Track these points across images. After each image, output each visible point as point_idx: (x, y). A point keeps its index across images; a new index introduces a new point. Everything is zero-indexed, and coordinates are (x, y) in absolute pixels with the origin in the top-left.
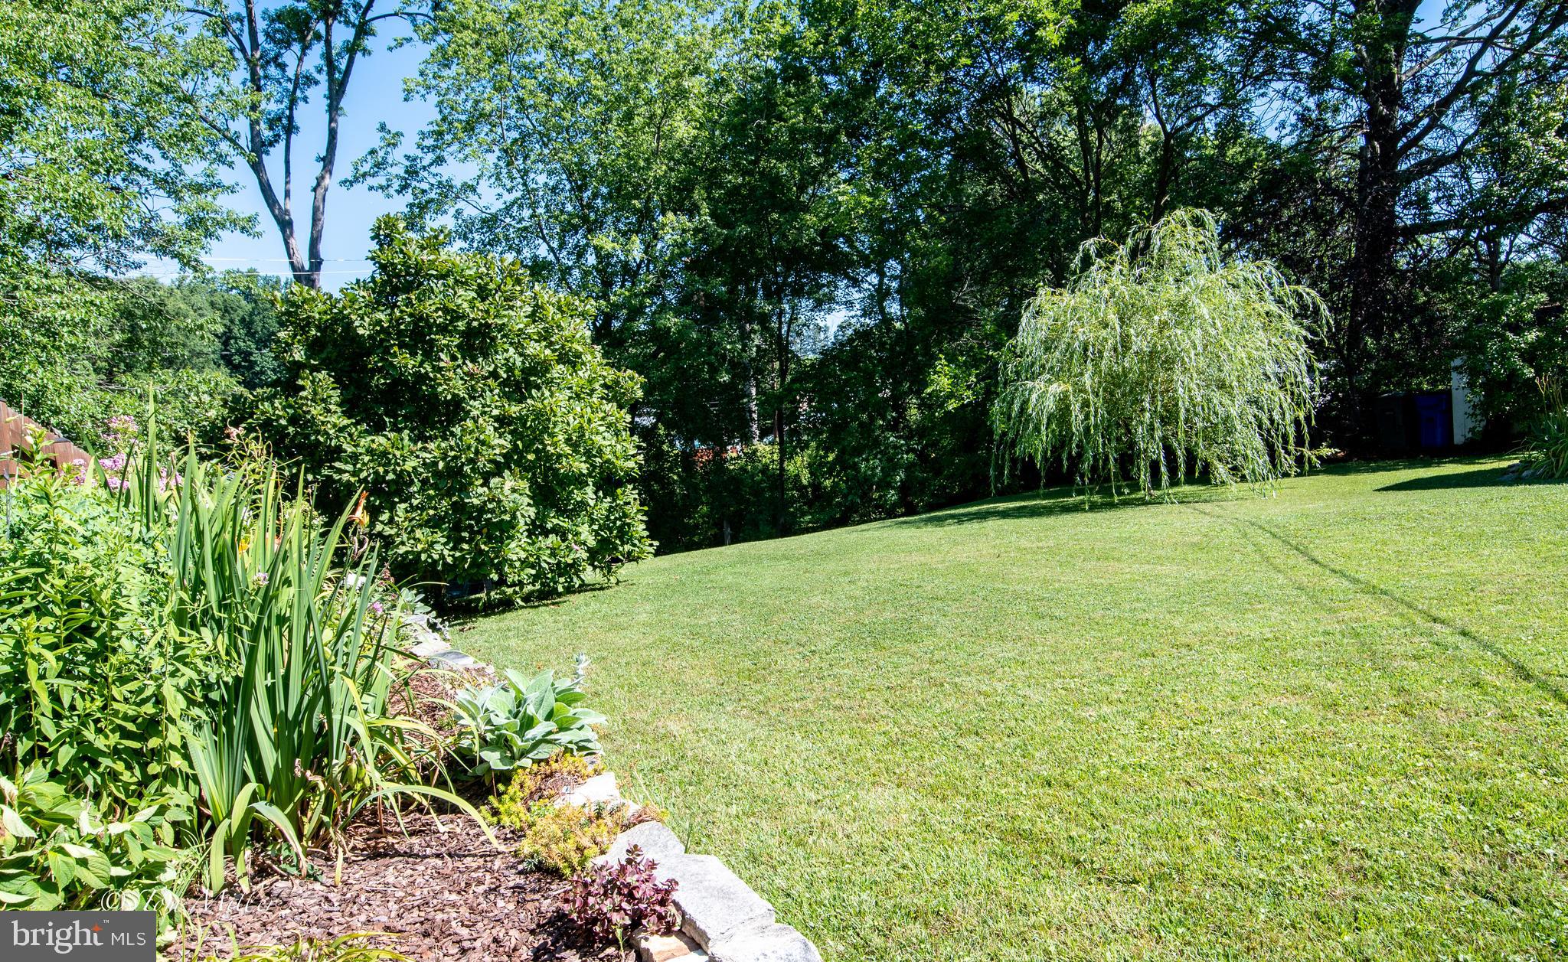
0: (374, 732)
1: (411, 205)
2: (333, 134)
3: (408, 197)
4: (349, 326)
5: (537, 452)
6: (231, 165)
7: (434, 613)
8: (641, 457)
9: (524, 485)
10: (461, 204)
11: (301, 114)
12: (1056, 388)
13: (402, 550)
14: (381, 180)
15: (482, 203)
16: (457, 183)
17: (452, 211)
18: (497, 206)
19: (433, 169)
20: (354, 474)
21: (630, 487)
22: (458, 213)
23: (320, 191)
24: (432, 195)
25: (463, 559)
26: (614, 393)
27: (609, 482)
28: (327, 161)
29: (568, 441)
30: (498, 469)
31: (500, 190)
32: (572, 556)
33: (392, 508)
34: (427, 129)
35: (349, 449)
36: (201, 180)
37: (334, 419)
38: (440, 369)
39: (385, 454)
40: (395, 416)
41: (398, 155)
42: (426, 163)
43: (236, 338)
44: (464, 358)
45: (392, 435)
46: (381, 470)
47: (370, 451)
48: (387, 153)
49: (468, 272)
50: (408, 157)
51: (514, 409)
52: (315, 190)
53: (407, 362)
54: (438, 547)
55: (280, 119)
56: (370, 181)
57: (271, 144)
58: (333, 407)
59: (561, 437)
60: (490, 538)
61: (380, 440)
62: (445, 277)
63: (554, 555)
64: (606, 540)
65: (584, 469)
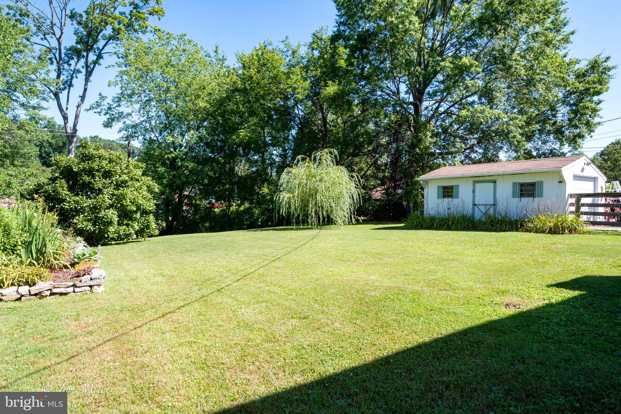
0: (53, 253)
1: (108, 119)
2: (85, 90)
3: (108, 116)
4: (72, 168)
5: (121, 204)
6: (48, 101)
8: (155, 206)
9: (116, 212)
10: (125, 120)
12: (287, 196)
13: (79, 227)
14: (99, 110)
15: (133, 120)
16: (125, 113)
17: (122, 122)
18: (138, 121)
20: (69, 206)
21: (151, 214)
22: (124, 122)
23: (79, 108)
24: (116, 116)
25: (95, 230)
26: (150, 190)
27: (145, 213)
28: (83, 98)
29: (130, 202)
30: (108, 208)
31: (139, 117)
32: (129, 232)
33: (79, 215)
34: (116, 96)
35: (68, 199)
36: (36, 105)
37: (65, 192)
38: (95, 181)
39: (78, 201)
40: (82, 192)
41: (105, 102)
42: (114, 106)
43: (44, 147)
44: (103, 178)
45: (81, 197)
47: (74, 201)
50: (108, 104)
51: (116, 192)
52: (77, 107)
53: (86, 179)
54: (89, 227)
55: (67, 82)
56: (95, 110)
58: (65, 189)
59: (128, 201)
60: (104, 225)
61: (77, 198)
62: (100, 157)
63: (124, 231)
64: (143, 229)
65: (135, 209)
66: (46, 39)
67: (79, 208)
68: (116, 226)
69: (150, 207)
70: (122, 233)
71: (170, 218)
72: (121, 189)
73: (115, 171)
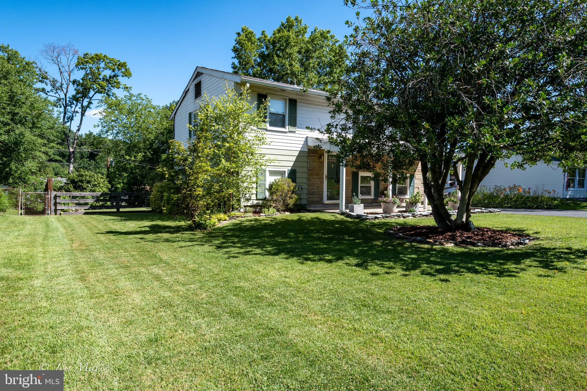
66: (57, 93)
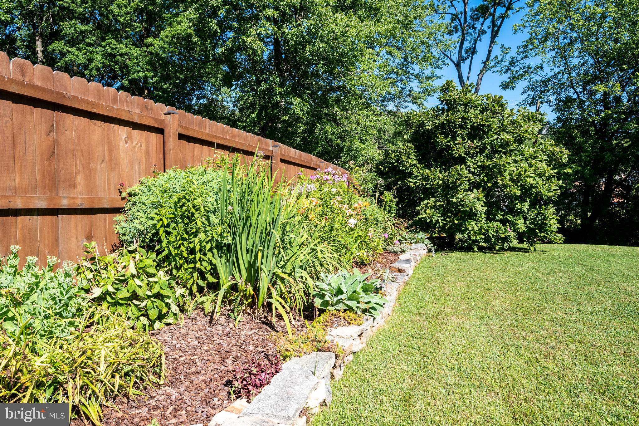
2: (490, 52)
4: (424, 125)
7: (432, 245)
8: (559, 191)
9: (481, 196)
10: (533, 75)
11: (479, 45)
16: (533, 66)
17: (529, 79)
18: (551, 75)
19: (522, 61)
20: (414, 183)
21: (551, 205)
22: (531, 79)
23: (481, 76)
24: (521, 72)
26: (552, 159)
27: (539, 201)
28: (486, 63)
29: (511, 179)
31: (553, 67)
32: (506, 234)
34: (521, 44)
35: (415, 173)
36: (430, 75)
37: (410, 161)
38: (456, 144)
39: (428, 177)
41: (507, 57)
42: (519, 59)
44: (469, 139)
45: (433, 170)
46: (424, 182)
47: (423, 175)
48: (503, 57)
49: (477, 102)
50: (511, 58)
51: (489, 163)
52: (479, 75)
53: (442, 140)
55: (470, 49)
56: (494, 69)
57: (466, 59)
58: (412, 157)
59: (508, 177)
60: (461, 218)
61: (428, 171)
62: (466, 105)
63: (497, 232)
64: (533, 230)
65: (518, 193)
67: (428, 186)
68: (484, 221)
69: (549, 191)
70: (491, 233)
71: (589, 214)
72: (496, 155)
73: (489, 125)
